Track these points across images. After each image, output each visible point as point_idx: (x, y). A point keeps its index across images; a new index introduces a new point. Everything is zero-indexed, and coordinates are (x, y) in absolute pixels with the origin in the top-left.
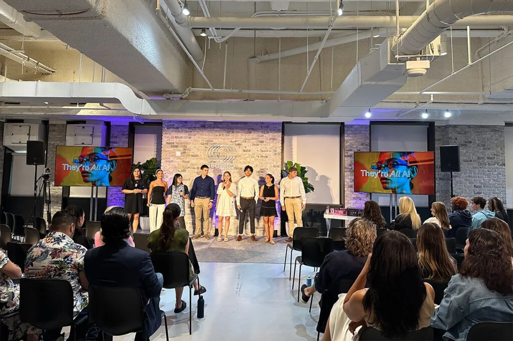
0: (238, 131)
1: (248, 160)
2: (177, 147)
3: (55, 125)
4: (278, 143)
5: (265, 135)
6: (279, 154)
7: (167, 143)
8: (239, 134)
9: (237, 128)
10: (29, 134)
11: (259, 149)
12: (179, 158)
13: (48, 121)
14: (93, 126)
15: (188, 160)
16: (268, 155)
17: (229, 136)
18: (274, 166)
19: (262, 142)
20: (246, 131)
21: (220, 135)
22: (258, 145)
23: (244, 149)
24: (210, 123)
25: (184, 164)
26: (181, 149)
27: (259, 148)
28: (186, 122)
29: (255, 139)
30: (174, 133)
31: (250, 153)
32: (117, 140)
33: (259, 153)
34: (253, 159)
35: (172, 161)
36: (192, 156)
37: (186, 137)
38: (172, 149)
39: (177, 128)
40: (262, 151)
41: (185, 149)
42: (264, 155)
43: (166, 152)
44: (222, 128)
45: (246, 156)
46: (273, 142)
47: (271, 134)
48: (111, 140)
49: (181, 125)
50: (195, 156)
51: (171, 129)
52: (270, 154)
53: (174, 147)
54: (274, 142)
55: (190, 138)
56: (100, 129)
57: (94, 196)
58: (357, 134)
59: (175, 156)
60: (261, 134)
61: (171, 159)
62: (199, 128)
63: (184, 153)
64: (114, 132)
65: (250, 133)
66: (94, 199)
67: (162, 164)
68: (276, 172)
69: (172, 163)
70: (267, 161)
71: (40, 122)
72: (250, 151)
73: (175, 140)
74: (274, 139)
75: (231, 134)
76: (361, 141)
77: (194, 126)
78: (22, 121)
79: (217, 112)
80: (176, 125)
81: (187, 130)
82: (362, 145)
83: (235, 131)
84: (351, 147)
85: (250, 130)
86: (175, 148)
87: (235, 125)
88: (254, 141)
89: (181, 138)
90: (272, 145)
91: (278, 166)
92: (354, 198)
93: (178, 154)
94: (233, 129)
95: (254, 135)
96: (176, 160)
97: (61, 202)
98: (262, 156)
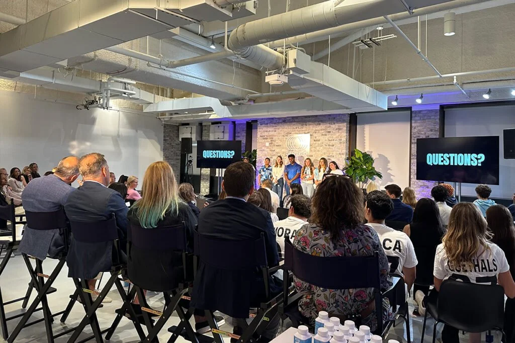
0: (310, 123)
1: (318, 148)
2: (267, 139)
3: (205, 126)
4: (343, 132)
5: (332, 126)
6: (344, 143)
7: (261, 136)
8: (311, 126)
9: (309, 121)
10: (191, 133)
11: (326, 139)
12: (268, 147)
13: (202, 123)
14: (224, 125)
15: (274, 149)
16: (333, 144)
17: (303, 128)
18: (340, 154)
19: (329, 132)
20: (316, 123)
21: (296, 128)
22: (326, 135)
23: (315, 139)
24: (290, 118)
25: (271, 152)
26: (269, 140)
27: (327, 137)
28: (273, 119)
29: (324, 130)
30: (265, 128)
31: (319, 142)
32: (239, 135)
33: (327, 142)
34: (321, 148)
35: (264, 150)
36: (277, 146)
37: (272, 131)
38: (263, 141)
39: (267, 124)
40: (329, 140)
41: (272, 141)
42: (331, 144)
43: (259, 143)
44: (297, 122)
45: (316, 145)
46: (338, 132)
47: (337, 125)
48: (236, 135)
49: (269, 121)
50: (278, 146)
51: (263, 125)
52: (336, 142)
53: (264, 139)
54: (340, 131)
55: (275, 131)
56: (228, 127)
57: (220, 176)
58: (425, 120)
59: (266, 146)
60: (328, 125)
61: (263, 148)
62: (281, 123)
63: (271, 143)
64: (238, 129)
65: (320, 124)
66: (220, 177)
67: (257, 153)
68: (341, 159)
69: (264, 152)
70: (334, 149)
71: (197, 124)
72: (319, 140)
73: (266, 134)
74: (339, 129)
75: (304, 126)
76: (430, 126)
77: (278, 121)
78: (188, 124)
79: (268, 112)
80: (266, 122)
81: (274, 125)
82: (431, 130)
83: (307, 123)
84: (418, 133)
85: (320, 122)
86: (266, 140)
87: (308, 119)
88: (323, 131)
89: (270, 131)
90: (337, 134)
91: (343, 154)
92: (421, 186)
93: (267, 144)
94: (306, 122)
95: (322, 126)
96: (266, 149)
97: (209, 179)
98: (329, 145)
